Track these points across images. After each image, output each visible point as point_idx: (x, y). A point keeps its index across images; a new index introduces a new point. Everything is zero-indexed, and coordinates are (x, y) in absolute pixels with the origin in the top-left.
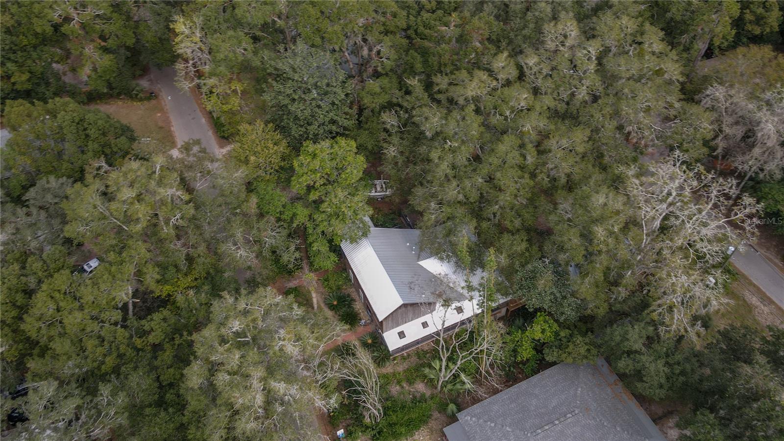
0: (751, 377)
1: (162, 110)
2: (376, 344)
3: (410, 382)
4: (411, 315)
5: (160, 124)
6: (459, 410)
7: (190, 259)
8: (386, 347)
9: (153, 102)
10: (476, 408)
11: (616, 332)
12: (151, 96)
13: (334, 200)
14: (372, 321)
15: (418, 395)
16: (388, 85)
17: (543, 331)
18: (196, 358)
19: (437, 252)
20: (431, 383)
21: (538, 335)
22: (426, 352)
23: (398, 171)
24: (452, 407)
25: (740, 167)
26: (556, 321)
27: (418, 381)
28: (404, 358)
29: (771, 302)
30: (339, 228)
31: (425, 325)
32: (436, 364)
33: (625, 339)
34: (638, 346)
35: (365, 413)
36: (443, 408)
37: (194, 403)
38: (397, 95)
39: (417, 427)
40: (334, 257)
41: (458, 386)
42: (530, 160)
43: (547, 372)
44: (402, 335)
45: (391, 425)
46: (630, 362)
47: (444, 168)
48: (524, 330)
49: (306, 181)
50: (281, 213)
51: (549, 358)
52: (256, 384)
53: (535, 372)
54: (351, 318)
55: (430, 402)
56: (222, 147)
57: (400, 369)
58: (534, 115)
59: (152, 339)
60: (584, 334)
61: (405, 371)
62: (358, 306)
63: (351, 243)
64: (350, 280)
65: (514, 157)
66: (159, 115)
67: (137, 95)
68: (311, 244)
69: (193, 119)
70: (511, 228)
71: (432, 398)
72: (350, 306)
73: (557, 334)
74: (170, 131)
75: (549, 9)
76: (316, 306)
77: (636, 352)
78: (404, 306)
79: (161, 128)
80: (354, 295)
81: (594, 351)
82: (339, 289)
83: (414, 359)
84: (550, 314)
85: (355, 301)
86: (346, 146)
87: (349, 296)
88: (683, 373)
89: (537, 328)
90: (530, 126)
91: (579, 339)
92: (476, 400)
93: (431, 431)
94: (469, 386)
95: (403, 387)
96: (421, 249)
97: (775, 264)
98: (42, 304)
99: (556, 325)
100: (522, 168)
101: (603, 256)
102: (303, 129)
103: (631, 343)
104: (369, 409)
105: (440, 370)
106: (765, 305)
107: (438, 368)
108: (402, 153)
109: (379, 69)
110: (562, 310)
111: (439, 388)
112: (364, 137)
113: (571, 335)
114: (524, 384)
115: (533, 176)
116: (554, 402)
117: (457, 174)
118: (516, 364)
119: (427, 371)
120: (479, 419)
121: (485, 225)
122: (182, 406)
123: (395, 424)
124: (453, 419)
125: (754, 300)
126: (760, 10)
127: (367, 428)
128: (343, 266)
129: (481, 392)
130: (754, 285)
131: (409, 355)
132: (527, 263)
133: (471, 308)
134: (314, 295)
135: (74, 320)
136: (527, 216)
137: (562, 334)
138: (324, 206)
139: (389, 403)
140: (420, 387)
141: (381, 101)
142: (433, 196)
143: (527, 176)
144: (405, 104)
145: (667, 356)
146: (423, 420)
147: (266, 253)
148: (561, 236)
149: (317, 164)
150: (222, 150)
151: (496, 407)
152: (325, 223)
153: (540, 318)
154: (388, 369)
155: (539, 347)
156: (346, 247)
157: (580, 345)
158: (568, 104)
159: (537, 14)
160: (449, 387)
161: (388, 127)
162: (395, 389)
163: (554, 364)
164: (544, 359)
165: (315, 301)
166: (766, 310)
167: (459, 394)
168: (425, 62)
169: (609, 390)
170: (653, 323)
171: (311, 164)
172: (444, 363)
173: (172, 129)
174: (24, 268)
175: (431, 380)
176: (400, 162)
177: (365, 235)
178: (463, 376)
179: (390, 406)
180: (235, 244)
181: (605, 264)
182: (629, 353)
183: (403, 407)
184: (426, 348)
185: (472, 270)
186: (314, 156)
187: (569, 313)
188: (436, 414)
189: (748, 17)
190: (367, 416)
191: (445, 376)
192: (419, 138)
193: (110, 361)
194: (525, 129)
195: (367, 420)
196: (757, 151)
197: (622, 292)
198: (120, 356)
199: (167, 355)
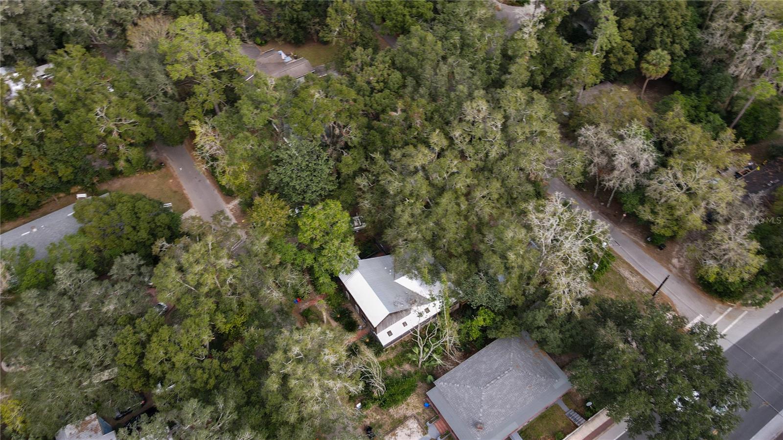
0: (605, 336)
1: (172, 177)
2: (373, 342)
3: (400, 365)
4: (394, 319)
5: (174, 189)
6: (435, 379)
7: (241, 304)
8: (380, 343)
9: (163, 170)
10: (446, 376)
11: (529, 316)
12: (160, 165)
13: (332, 247)
14: (367, 325)
15: (406, 373)
16: (358, 157)
17: (484, 320)
18: (272, 373)
19: (408, 272)
20: (414, 363)
21: (482, 323)
22: (407, 342)
23: (372, 216)
24: (430, 378)
25: (607, 184)
26: (493, 311)
27: (405, 363)
28: (392, 348)
29: (638, 274)
30: (337, 266)
31: (405, 324)
32: (416, 350)
33: (535, 319)
34: (543, 323)
35: (374, 390)
36: (424, 379)
37: (273, 400)
38: (366, 164)
39: (408, 395)
40: (334, 285)
41: (433, 363)
42: (463, 207)
43: (490, 345)
44: (390, 333)
45: (390, 395)
46: (539, 334)
47: (406, 217)
48: (472, 319)
49: (310, 235)
50: (295, 259)
51: (490, 336)
52: (316, 384)
53: (483, 346)
54: (351, 326)
55: (415, 377)
56: (228, 203)
57: (391, 356)
58: (462, 177)
59: (234, 364)
60: (510, 319)
61: (394, 358)
62: (355, 316)
63: (347, 274)
64: (347, 298)
65: (452, 208)
66: (171, 181)
67: (151, 167)
68: (318, 278)
69: (200, 181)
70: (456, 254)
71: (416, 374)
72: (349, 317)
73: (494, 319)
74: (183, 194)
75: (466, 90)
76: (325, 320)
77: (542, 327)
78: (390, 314)
79: (175, 192)
80: (351, 308)
81: (518, 329)
82: (339, 305)
83: (400, 348)
84: (487, 307)
85: (352, 312)
86: (335, 206)
87: (347, 309)
88: (571, 336)
89: (480, 318)
90: (460, 184)
91: (508, 322)
92: (445, 371)
93: (418, 395)
94: (439, 362)
95: (395, 369)
96: (396, 271)
97: (640, 246)
98: (156, 351)
99: (492, 314)
100: (459, 214)
101: (516, 269)
102: (301, 197)
103: (539, 322)
104: (377, 387)
105: (419, 353)
106: (633, 276)
107: (417, 353)
108: (374, 205)
109: (350, 144)
110: (496, 304)
111: (420, 366)
112: (344, 196)
113: (503, 319)
114: (475, 356)
115: (466, 218)
116: (496, 365)
117: (415, 221)
118: (470, 343)
119: (410, 355)
120: (448, 383)
121: (438, 252)
122: (262, 403)
123: (394, 394)
124: (432, 385)
125: (626, 274)
126: (621, 54)
127: (376, 399)
128: (342, 289)
129: (448, 365)
130: (627, 263)
131: (396, 346)
132: (469, 277)
133: (435, 308)
134: (324, 314)
135: (179, 358)
136: (465, 245)
137: (497, 320)
138: (325, 252)
139: (388, 381)
140: (407, 367)
141: (354, 169)
142: (400, 235)
143: (462, 218)
144: (372, 170)
145: (562, 326)
146: (412, 389)
147: (290, 291)
148: (489, 259)
149: (316, 223)
150: (229, 206)
151: (459, 374)
152: (327, 264)
153: (481, 311)
154: (383, 357)
155: (483, 329)
156: (343, 277)
157: (509, 326)
158: (485, 161)
159: (457, 93)
160: (427, 364)
161: (362, 187)
162: (390, 371)
163: (495, 339)
164: (487, 337)
165: (325, 317)
166: (634, 279)
167: (433, 368)
168: (383, 140)
169: (531, 352)
170: (551, 307)
171: (312, 224)
172: (422, 348)
173: (185, 192)
174: (134, 328)
175: (414, 361)
176: (373, 211)
177: (355, 267)
178: (435, 356)
179: (389, 382)
180: (268, 288)
181: (518, 273)
182: (538, 328)
183: (398, 383)
184: (407, 339)
185: (433, 282)
186: (314, 217)
187: (500, 305)
188: (420, 384)
189: (612, 59)
190: (375, 392)
191: (423, 357)
192: (384, 193)
193: (212, 382)
194: (458, 186)
195: (376, 395)
196: (616, 173)
197: (532, 289)
198: (217, 377)
199: (246, 372)
